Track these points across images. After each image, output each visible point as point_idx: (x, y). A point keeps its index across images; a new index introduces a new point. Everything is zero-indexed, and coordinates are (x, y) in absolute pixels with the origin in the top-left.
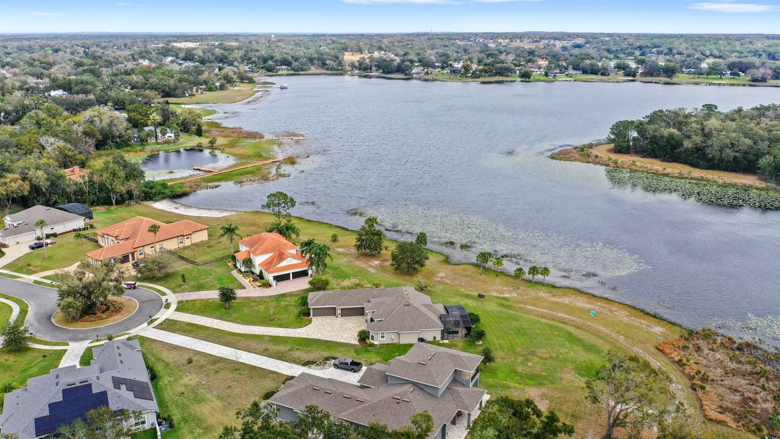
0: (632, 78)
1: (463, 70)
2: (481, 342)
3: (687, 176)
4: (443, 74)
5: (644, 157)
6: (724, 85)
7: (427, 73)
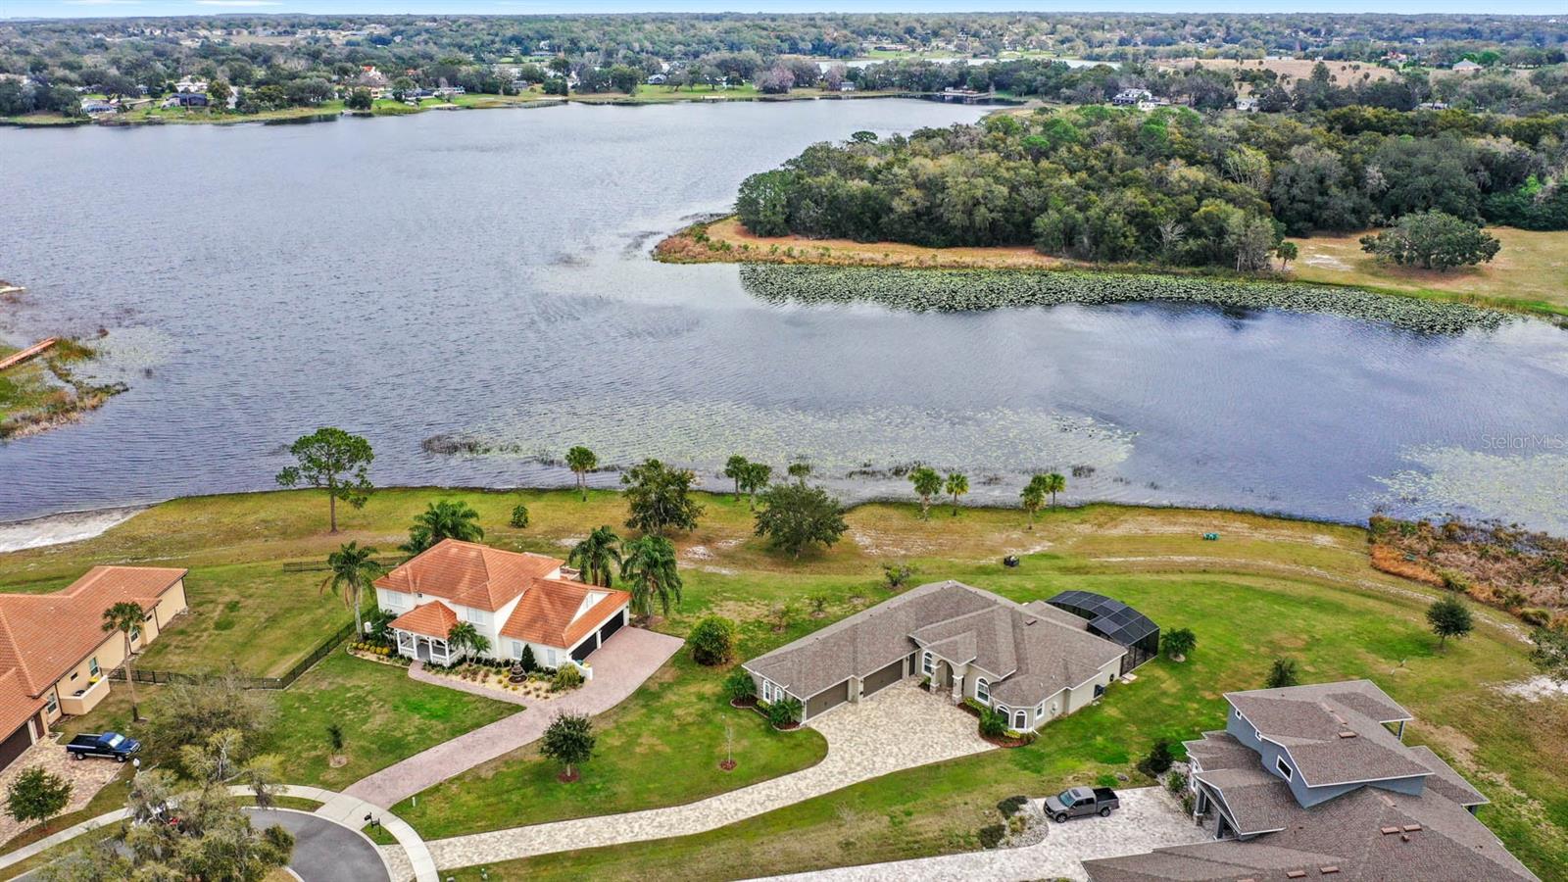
0: (564, 98)
1: (209, 96)
2: (1182, 658)
3: (932, 264)
4: (164, 109)
5: (822, 239)
6: (722, 100)
7: (122, 109)
